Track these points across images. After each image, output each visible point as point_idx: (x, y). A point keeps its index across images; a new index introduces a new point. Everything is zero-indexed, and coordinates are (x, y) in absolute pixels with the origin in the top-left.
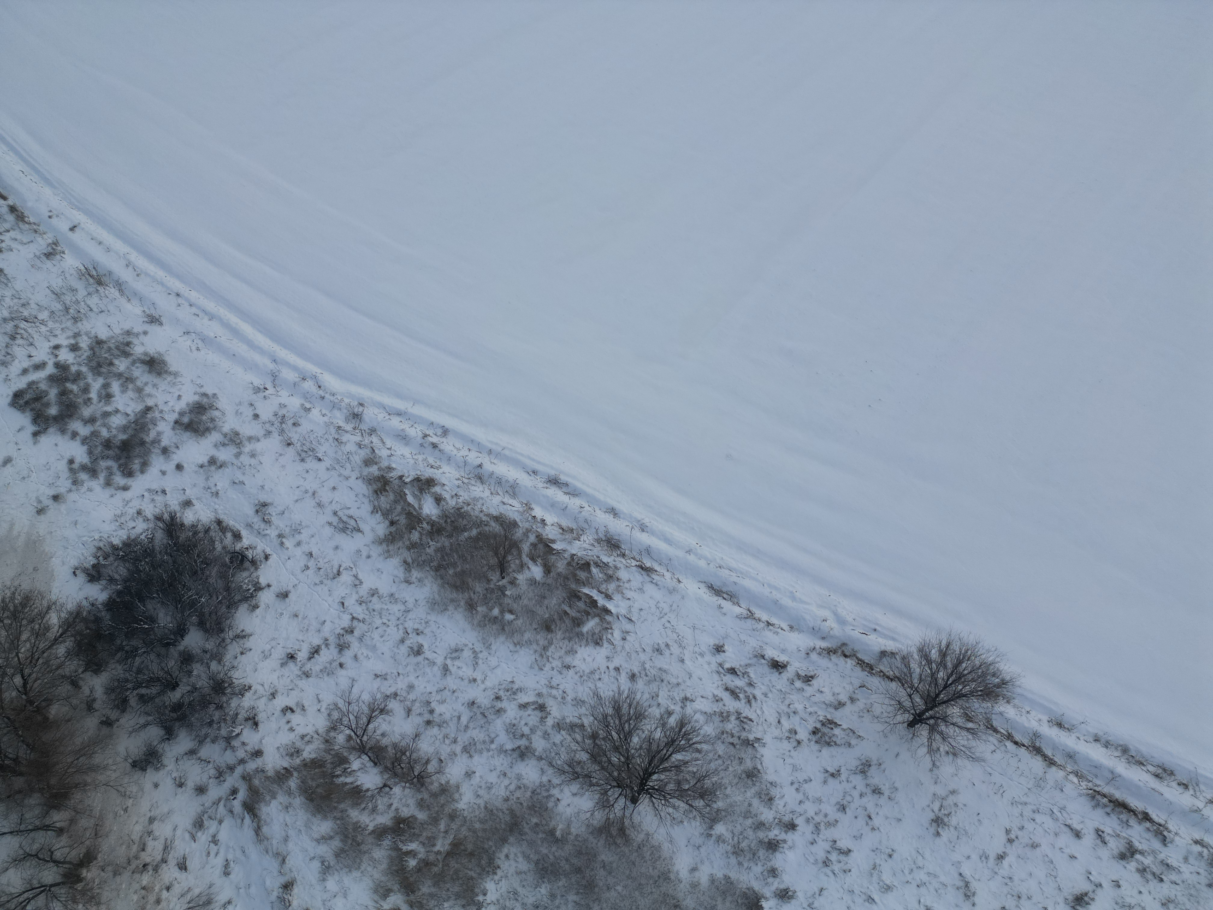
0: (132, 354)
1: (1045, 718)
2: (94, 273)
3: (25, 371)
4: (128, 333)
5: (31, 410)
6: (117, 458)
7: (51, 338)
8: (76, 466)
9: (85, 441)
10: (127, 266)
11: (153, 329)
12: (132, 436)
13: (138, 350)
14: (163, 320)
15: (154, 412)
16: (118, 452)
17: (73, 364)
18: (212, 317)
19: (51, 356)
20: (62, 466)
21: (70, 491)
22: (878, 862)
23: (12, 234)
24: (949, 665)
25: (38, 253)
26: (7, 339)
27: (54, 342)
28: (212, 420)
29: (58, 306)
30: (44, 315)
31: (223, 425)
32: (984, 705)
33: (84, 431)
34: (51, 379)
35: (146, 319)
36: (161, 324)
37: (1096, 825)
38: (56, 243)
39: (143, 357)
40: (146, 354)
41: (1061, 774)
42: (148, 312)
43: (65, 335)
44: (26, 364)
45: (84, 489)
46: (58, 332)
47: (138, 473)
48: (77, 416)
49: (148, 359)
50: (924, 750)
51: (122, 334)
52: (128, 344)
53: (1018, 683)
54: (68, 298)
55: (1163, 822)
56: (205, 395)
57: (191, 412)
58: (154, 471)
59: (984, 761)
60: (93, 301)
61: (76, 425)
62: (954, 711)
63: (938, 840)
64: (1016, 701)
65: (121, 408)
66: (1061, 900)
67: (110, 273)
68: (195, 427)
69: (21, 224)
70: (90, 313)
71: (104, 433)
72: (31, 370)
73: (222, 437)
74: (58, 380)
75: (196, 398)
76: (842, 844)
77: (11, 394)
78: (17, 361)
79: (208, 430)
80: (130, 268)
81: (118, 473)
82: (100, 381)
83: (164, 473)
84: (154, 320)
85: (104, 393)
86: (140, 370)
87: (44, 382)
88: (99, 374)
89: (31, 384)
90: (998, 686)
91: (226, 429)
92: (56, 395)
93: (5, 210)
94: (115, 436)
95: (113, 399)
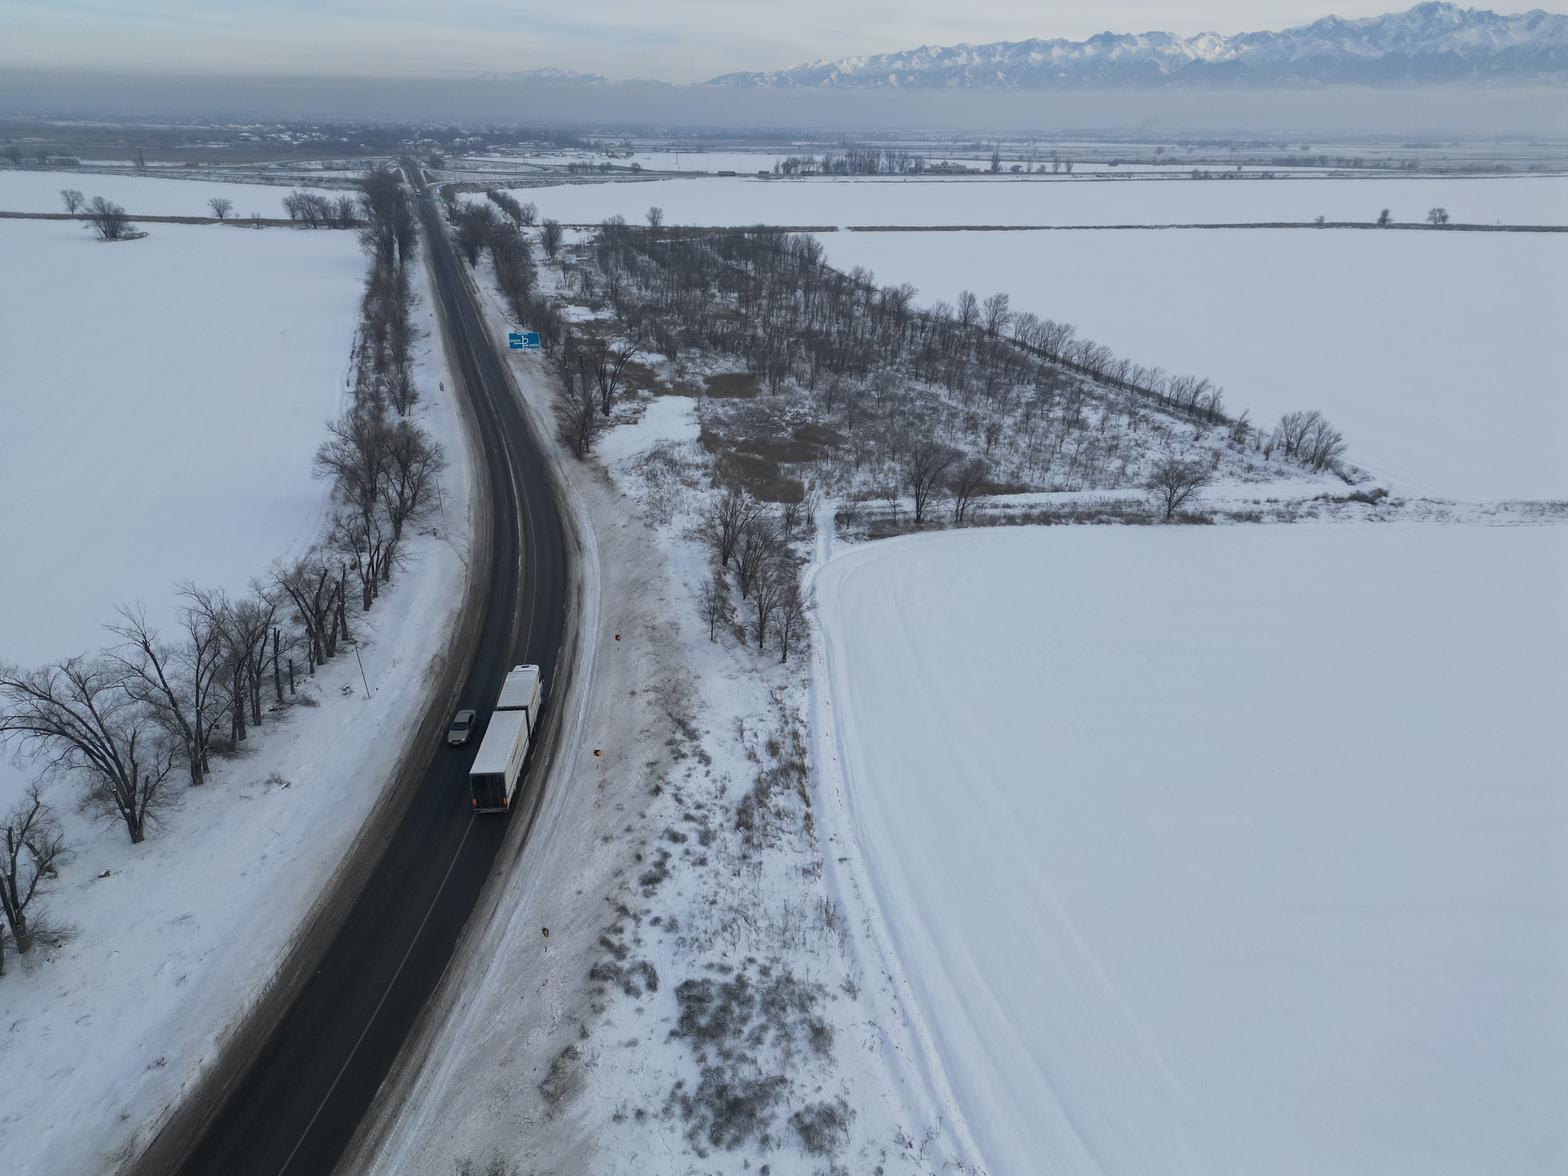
0: (808, 1011)
2: (831, 911)
3: (710, 966)
4: (820, 988)
5: (689, 1007)
6: (718, 1114)
7: (753, 949)
8: (680, 1093)
9: (706, 1072)
10: (864, 921)
11: (845, 998)
12: (748, 1099)
13: (816, 1011)
14: (860, 995)
15: (785, 1087)
16: (724, 1108)
17: (753, 986)
18: (907, 1023)
19: (741, 967)
20: (669, 1083)
21: (655, 1116)
23: (792, 837)
25: (798, 866)
26: (719, 927)
27: (754, 954)
28: (833, 1140)
29: (781, 924)
30: (763, 924)
31: (839, 1155)
33: (713, 1061)
34: (726, 988)
35: (844, 984)
36: (855, 998)
38: (819, 865)
39: (815, 1021)
40: (820, 1020)
42: (851, 978)
43: (766, 954)
44: (716, 959)
45: (667, 1124)
46: (762, 947)
47: (724, 1146)
48: (718, 1040)
49: (819, 1026)
51: (814, 986)
52: (812, 999)
54: (793, 920)
56: (844, 1105)
57: (819, 1114)
58: (740, 1154)
60: (812, 937)
61: (710, 1050)
65: (760, 1061)
67: (845, 919)
68: (811, 1135)
69: (805, 832)
70: (801, 946)
71: (727, 1077)
72: (716, 968)
73: (829, 1168)
74: (729, 993)
75: (834, 1102)
77: (685, 980)
78: (712, 952)
79: (821, 1148)
80: (866, 925)
81: (708, 1131)
82: (763, 1019)
83: (746, 1165)
84: (851, 989)
85: (756, 1034)
86: (804, 1033)
87: (717, 987)
88: (766, 1011)
89: (707, 981)
91: (839, 1162)
92: (718, 1007)
93: (802, 814)
94: (733, 1087)
95: (760, 1046)
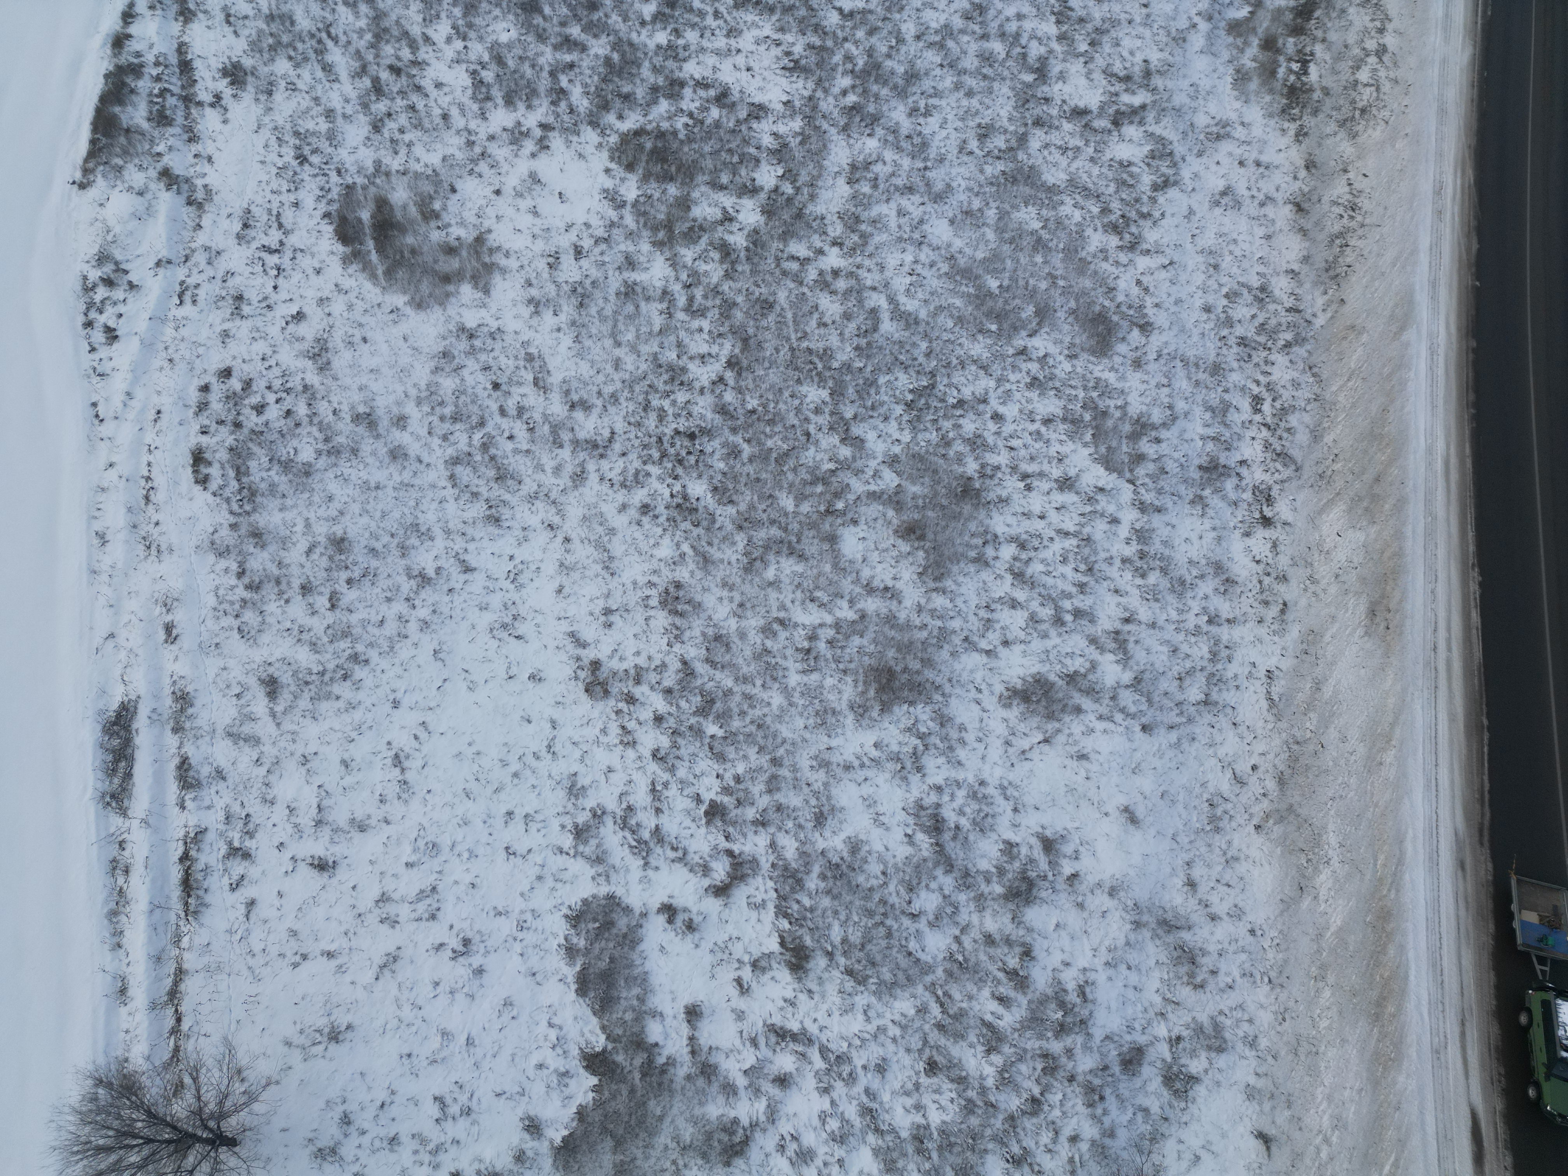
1: (123, 1010)
22: (425, 1063)
24: (113, 1158)
32: (148, 1083)
37: (227, 894)
41: (187, 956)
50: (256, 1107)
53: (91, 1067)
55: (181, 843)
59: (225, 1038)
62: (180, 1109)
63: (356, 1022)
64: (119, 1053)
66: (334, 881)
76: (434, 1111)
90: (109, 1085)
